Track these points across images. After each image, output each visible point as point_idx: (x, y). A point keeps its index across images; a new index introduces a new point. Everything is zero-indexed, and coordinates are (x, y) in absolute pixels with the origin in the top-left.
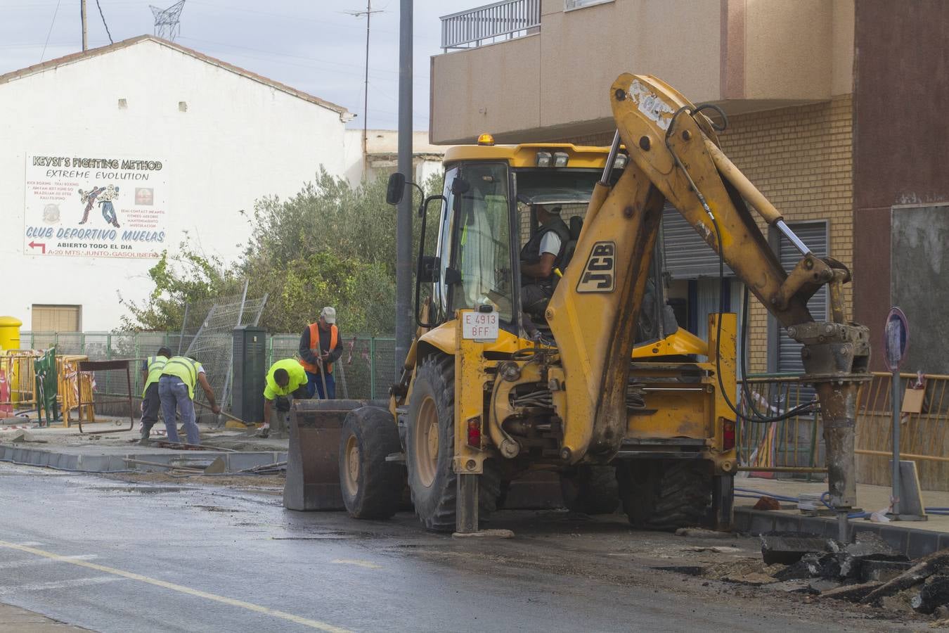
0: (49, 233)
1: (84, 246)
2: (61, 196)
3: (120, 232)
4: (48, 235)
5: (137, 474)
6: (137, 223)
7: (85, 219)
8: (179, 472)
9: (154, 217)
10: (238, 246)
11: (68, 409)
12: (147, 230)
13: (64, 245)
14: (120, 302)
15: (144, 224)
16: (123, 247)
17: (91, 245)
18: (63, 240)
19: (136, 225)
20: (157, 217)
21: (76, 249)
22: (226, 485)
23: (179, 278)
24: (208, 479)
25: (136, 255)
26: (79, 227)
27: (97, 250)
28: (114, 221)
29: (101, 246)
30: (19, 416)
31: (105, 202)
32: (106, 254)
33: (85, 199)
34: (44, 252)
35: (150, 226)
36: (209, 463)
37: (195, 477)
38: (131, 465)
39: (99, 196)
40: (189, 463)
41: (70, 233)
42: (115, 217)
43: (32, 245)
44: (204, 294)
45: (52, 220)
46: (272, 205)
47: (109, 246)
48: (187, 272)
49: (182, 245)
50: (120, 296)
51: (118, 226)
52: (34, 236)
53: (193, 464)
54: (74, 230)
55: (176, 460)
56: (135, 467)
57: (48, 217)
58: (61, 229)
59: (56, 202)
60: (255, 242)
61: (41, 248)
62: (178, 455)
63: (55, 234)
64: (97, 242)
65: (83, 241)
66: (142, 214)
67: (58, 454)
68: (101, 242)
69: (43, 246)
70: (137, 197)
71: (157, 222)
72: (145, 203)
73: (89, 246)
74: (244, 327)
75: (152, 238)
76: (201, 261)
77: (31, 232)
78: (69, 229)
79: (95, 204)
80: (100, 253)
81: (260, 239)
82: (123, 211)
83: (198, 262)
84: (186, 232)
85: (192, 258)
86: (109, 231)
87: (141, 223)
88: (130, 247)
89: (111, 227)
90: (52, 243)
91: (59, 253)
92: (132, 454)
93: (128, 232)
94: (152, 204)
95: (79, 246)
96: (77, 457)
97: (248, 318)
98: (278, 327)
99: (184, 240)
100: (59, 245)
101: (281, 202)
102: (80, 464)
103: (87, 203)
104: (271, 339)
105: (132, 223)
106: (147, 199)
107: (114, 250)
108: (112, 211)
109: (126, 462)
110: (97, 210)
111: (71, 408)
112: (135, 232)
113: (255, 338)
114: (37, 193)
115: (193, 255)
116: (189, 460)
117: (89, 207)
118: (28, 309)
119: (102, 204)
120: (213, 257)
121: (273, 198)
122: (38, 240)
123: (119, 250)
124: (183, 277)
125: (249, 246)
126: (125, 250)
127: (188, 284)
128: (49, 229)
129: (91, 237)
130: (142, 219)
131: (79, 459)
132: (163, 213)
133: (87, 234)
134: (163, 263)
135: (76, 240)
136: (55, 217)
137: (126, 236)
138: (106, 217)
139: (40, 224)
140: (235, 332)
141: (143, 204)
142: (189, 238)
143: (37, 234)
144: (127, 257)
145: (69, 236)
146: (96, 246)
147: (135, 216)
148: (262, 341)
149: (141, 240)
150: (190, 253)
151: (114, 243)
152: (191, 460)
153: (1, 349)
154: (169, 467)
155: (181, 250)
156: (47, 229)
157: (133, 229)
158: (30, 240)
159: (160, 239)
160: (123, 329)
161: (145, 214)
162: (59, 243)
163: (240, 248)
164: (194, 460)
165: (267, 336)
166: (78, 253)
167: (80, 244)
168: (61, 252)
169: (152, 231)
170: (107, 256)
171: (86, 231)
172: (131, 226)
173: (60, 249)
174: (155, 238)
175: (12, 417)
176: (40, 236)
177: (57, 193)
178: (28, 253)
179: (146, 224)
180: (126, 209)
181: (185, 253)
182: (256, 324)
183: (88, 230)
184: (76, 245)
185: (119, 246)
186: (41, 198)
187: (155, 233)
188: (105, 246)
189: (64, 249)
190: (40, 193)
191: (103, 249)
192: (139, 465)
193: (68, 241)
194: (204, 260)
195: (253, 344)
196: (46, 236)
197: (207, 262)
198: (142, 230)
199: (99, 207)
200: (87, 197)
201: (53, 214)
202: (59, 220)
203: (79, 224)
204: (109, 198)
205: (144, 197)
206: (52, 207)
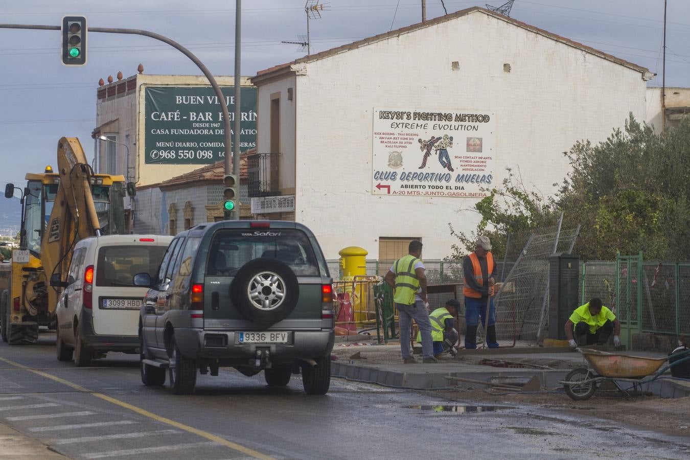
0: (393, 176)
1: (424, 187)
2: (403, 145)
3: (454, 175)
4: (393, 177)
5: (458, 392)
6: (469, 168)
7: (424, 164)
8: (497, 389)
9: (483, 162)
10: (554, 185)
12: (477, 173)
13: (406, 186)
14: (452, 234)
15: (474, 168)
16: (456, 188)
17: (429, 186)
18: (405, 183)
19: (468, 170)
20: (485, 162)
21: (414, 190)
22: (541, 403)
23: (503, 211)
24: (524, 397)
25: (467, 195)
26: (419, 171)
27: (435, 190)
28: (448, 166)
29: (437, 187)
30: (362, 333)
31: (441, 149)
32: (442, 194)
33: (424, 148)
34: (389, 192)
35: (480, 170)
36: (526, 381)
37: (512, 395)
38: (453, 382)
39: (436, 144)
40: (507, 381)
41: (412, 176)
42: (450, 163)
43: (379, 186)
44: (525, 226)
45: (396, 165)
46: (584, 149)
47: (445, 188)
48: (509, 206)
49: (505, 181)
50: (451, 228)
51: (452, 170)
52: (380, 179)
53: (510, 382)
54: (415, 174)
55: (496, 378)
56: (457, 385)
57: (392, 162)
58: (403, 173)
59: (399, 150)
60: (570, 181)
61: (387, 189)
62: (497, 373)
63: (398, 177)
64: (434, 183)
65: (423, 183)
66: (473, 160)
67: (385, 372)
68: (438, 183)
69: (388, 187)
70: (468, 145)
71: (485, 166)
72: (475, 151)
73: (427, 187)
74: (560, 254)
75: (481, 180)
76: (522, 195)
77: (378, 175)
78: (411, 173)
79: (433, 152)
80: (437, 193)
81: (575, 180)
82: (456, 157)
83: (519, 197)
84: (510, 170)
85: (515, 193)
86: (445, 174)
87: (472, 168)
88: (463, 188)
89: (446, 171)
90: (396, 185)
91: (402, 193)
92: (454, 372)
93: (461, 175)
94: (481, 151)
95: (419, 187)
96: (403, 375)
97: (563, 246)
98: (590, 256)
99: (507, 176)
100: (402, 186)
101: (593, 146)
102: (405, 381)
103: (425, 151)
104: (584, 265)
105: (464, 168)
106: (477, 147)
107: (449, 191)
108: (447, 158)
109: (448, 379)
110: (434, 157)
112: (467, 175)
113: (570, 265)
114: (383, 142)
115: (515, 190)
116: (507, 378)
117: (428, 154)
118: (376, 241)
119: (438, 152)
120: (533, 193)
121: (585, 143)
122: (384, 183)
123: (454, 191)
124: (506, 211)
125: (564, 185)
126: (458, 191)
127: (510, 216)
128: (393, 173)
129: (429, 179)
130: (472, 164)
131: (405, 377)
132: (491, 158)
133: (427, 177)
134: (489, 200)
135: (416, 182)
136: (399, 162)
137: (459, 178)
138: (442, 163)
139: (386, 168)
140: (551, 259)
141: (473, 152)
142: (511, 175)
143: (383, 177)
144: (460, 196)
145: (410, 179)
146: (433, 187)
147: (467, 161)
148: (576, 267)
149: (472, 182)
150: (513, 188)
151: (448, 184)
152: (509, 378)
153: (349, 275)
154: (487, 384)
155: (504, 185)
156: (392, 172)
157: (465, 173)
158: (376, 183)
159: (488, 181)
160: (454, 257)
161: (475, 160)
162: (402, 185)
163: (557, 186)
164: (511, 378)
165: (580, 263)
166: (418, 193)
167: (420, 186)
168: (404, 193)
169: (481, 174)
170: (443, 195)
171: (425, 174)
172: (463, 170)
173: (403, 189)
174: (484, 180)
175: (356, 334)
176: (385, 179)
177: (400, 143)
178: (376, 193)
179: (476, 168)
180: (459, 156)
181: (508, 189)
182: (570, 252)
183: (427, 174)
184: (416, 187)
185: (453, 187)
186: (386, 146)
187: (484, 176)
188: (441, 187)
189: (406, 190)
190: (386, 142)
191: (439, 190)
192: (461, 382)
193: (410, 183)
194: (524, 195)
195: (568, 269)
196: (391, 179)
197: (528, 197)
198: (472, 173)
199: (436, 154)
200: (426, 145)
201: (396, 160)
202: (402, 165)
203: (419, 168)
204: (444, 146)
205: (475, 145)
206: (396, 154)
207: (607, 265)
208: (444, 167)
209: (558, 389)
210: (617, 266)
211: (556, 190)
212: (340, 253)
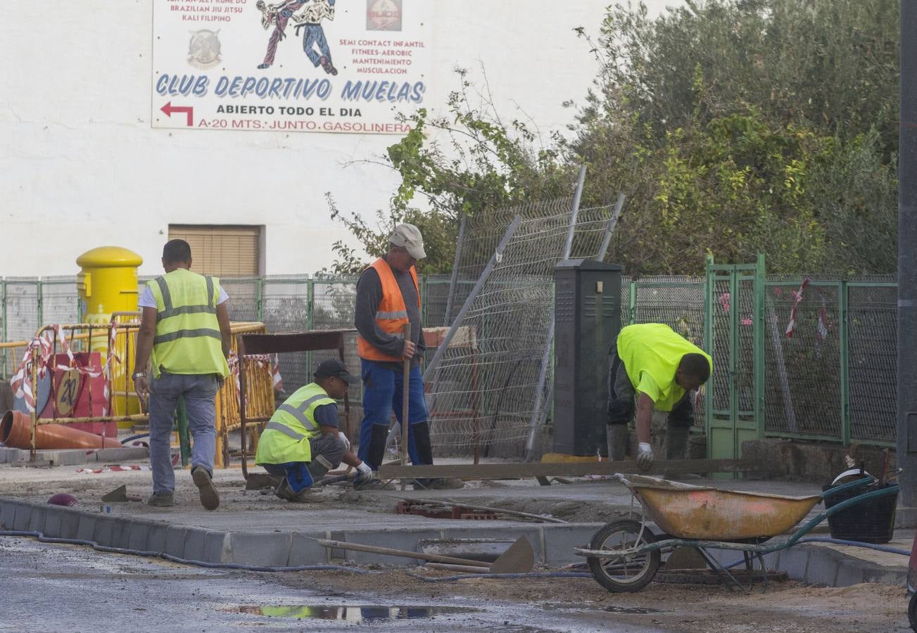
0: (199, 86)
1: (270, 110)
2: (222, 14)
3: (338, 83)
4: (198, 89)
5: (348, 574)
6: (372, 66)
7: (270, 58)
8: (436, 568)
9: (403, 53)
10: (566, 105)
11: (224, 429)
12: (390, 78)
13: (230, 109)
14: (333, 216)
15: (384, 67)
16: (344, 112)
17: (282, 109)
18: (227, 100)
19: (370, 71)
20: (409, 53)
21: (252, 117)
22: (535, 599)
23: (447, 165)
24: (498, 585)
25: (369, 127)
26: (259, 74)
27: (295, 118)
28: (326, 63)
29: (300, 111)
30: (130, 444)
31: (308, 24)
32: (311, 125)
33: (270, 20)
34: (190, 122)
35: (396, 71)
36: (501, 549)
37: (470, 581)
38: (337, 553)
39: (297, 13)
40: (460, 549)
41: (242, 85)
42: (328, 54)
43: (168, 109)
44: (498, 197)
45: (206, 60)
46: (634, 23)
47: (317, 111)
48: (462, 153)
49: (454, 98)
50: (332, 204)
51: (334, 72)
52: (171, 91)
53: (467, 551)
54: (248, 80)
55: (433, 543)
56: (345, 558)
57: (198, 54)
58: (223, 78)
59: (213, 26)
60: (601, 97)
61: (185, 115)
62: (437, 532)
63: (211, 88)
64: (292, 102)
65: (267, 101)
66: (381, 49)
67: (183, 530)
68: (302, 102)
69: (189, 111)
70: (370, 14)
71: (409, 63)
72: (385, 27)
73: (277, 111)
74: (578, 262)
75: (400, 94)
76: (491, 130)
77: (166, 84)
78: (240, 78)
79: (289, 30)
80: (299, 125)
81: (609, 91)
82: (343, 42)
83: (485, 133)
84: (463, 73)
85: (473, 125)
86: (317, 81)
87: (379, 66)
88: (358, 113)
89: (320, 73)
90: (205, 106)
91: (221, 124)
92: (339, 529)
93: (354, 83)
94: (399, 29)
95: (258, 110)
96: (222, 536)
97: (585, 244)
98: (647, 264)
99: (458, 87)
100: (220, 109)
101: (652, 16)
102: (228, 551)
103: (273, 28)
104: (633, 286)
105: (361, 66)
106: (391, 20)
107: (327, 118)
108: (323, 43)
109: (326, 546)
110: (293, 41)
111: (230, 428)
112: (368, 83)
113: (600, 285)
114: (177, 8)
115: (475, 118)
116: (459, 542)
117: (278, 36)
118: (161, 233)
119: (302, 30)
120: (515, 123)
121: (635, 9)
122: (178, 100)
123: (337, 119)
124: (455, 164)
125: (588, 105)
126: (347, 119)
127: (464, 177)
128: (200, 78)
129: (281, 93)
130: (379, 57)
131: (227, 542)
132: (422, 45)
133: (275, 87)
134: (415, 137)
135: (252, 99)
136: (213, 55)
137: (350, 90)
138: (312, 56)
139: (183, 69)
140: (558, 273)
141: (382, 29)
142: (467, 84)
143: (177, 88)
144: (352, 131)
145: (239, 92)
146: (291, 111)
147: (367, 52)
148: (614, 291)
149: (378, 98)
150: (470, 114)
151: (326, 104)
152: (463, 542)
153: (101, 310)
154: (415, 557)
155: (452, 107)
156: (197, 77)
157: (364, 78)
158: (163, 100)
159: (415, 96)
160: (338, 269)
161: (386, 49)
162: (221, 107)
163: (571, 108)
164: (469, 542)
165: (625, 281)
166: (258, 125)
167: (261, 108)
168: (224, 124)
169: (400, 80)
170: (313, 129)
171: (271, 81)
172: (359, 70)
173: (221, 116)
174: (406, 95)
175: (115, 445)
176: (183, 92)
177: (215, 9)
178: (160, 124)
179: (389, 67)
180: (348, 39)
181: (459, 115)
182: (601, 256)
183: (275, 80)
184: (253, 109)
185: (336, 111)
186: (184, 17)
187: (406, 85)
188: (309, 111)
189: (229, 117)
190: (183, 9)
191: (305, 117)
192: (354, 552)
193: (238, 101)
194: (497, 128)
195: (596, 297)
196: (194, 91)
197: (504, 132)
198: (380, 78)
199: (297, 34)
200: (273, 15)
201: (207, 49)
202: (219, 60)
203: (259, 67)
204: (316, 17)
205: (385, 14)
206: (206, 35)
207: (684, 286)
208: (316, 65)
209: (573, 567)
210: (708, 290)
211: (570, 116)
212: (80, 262)
